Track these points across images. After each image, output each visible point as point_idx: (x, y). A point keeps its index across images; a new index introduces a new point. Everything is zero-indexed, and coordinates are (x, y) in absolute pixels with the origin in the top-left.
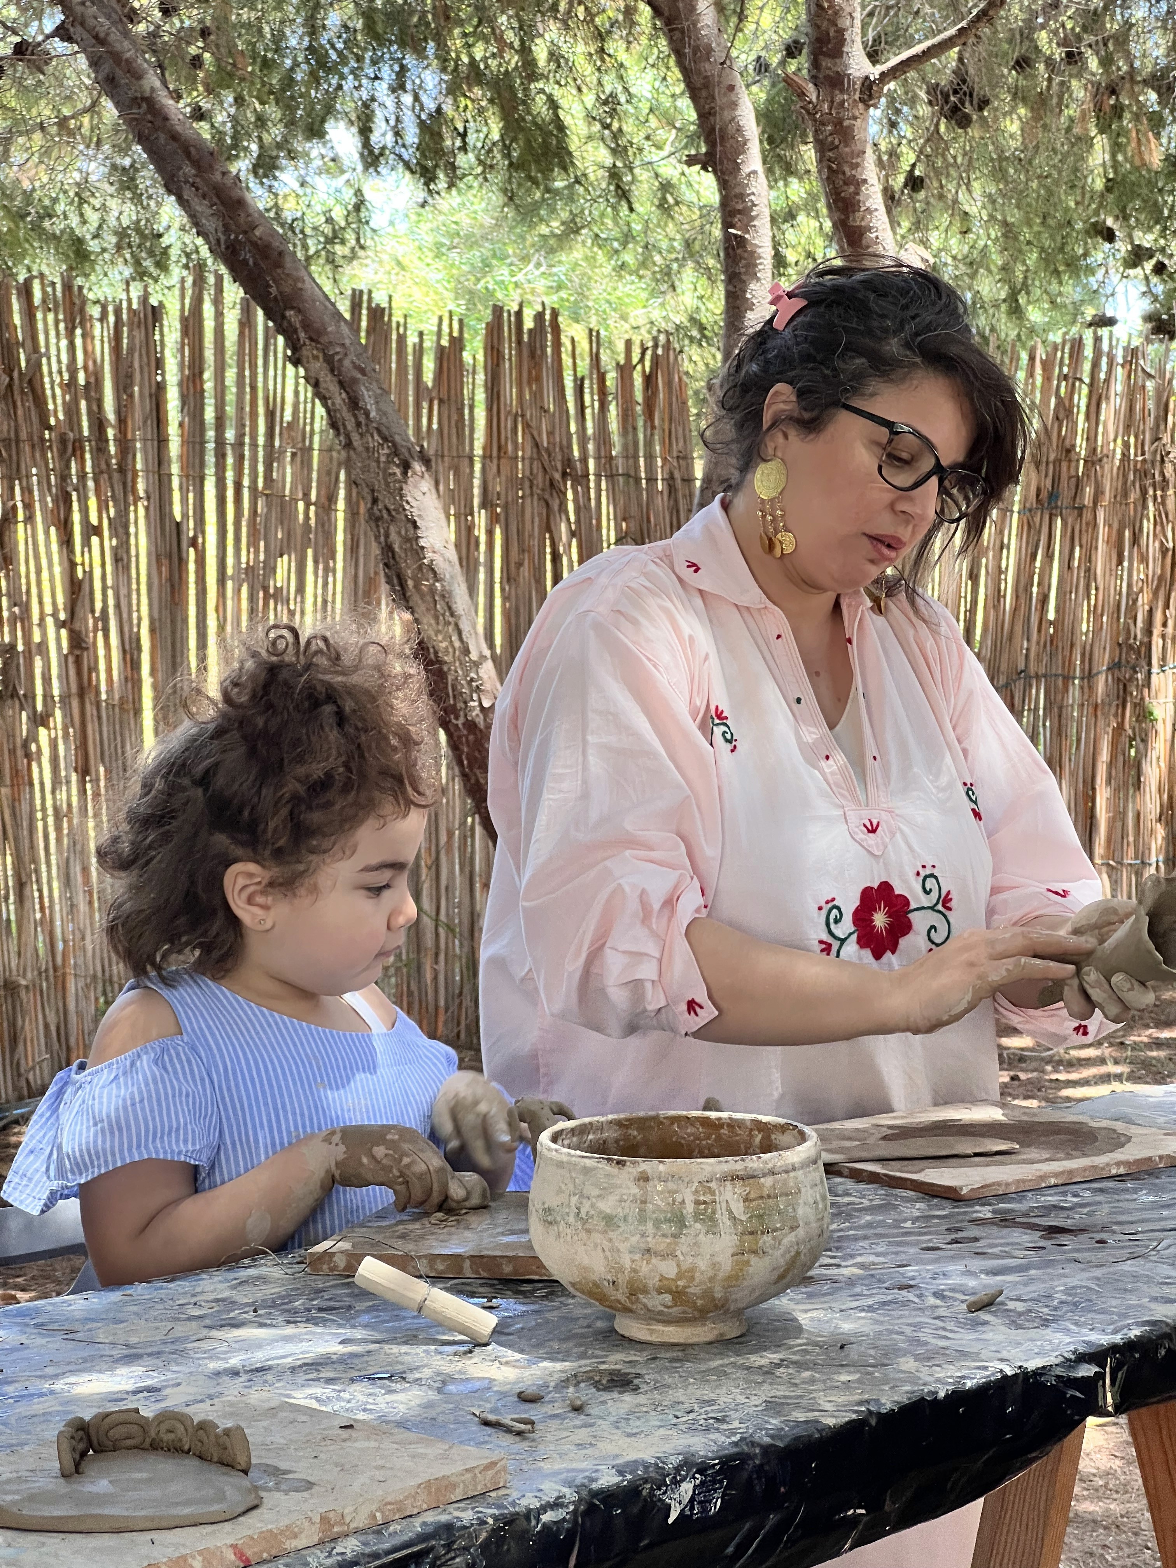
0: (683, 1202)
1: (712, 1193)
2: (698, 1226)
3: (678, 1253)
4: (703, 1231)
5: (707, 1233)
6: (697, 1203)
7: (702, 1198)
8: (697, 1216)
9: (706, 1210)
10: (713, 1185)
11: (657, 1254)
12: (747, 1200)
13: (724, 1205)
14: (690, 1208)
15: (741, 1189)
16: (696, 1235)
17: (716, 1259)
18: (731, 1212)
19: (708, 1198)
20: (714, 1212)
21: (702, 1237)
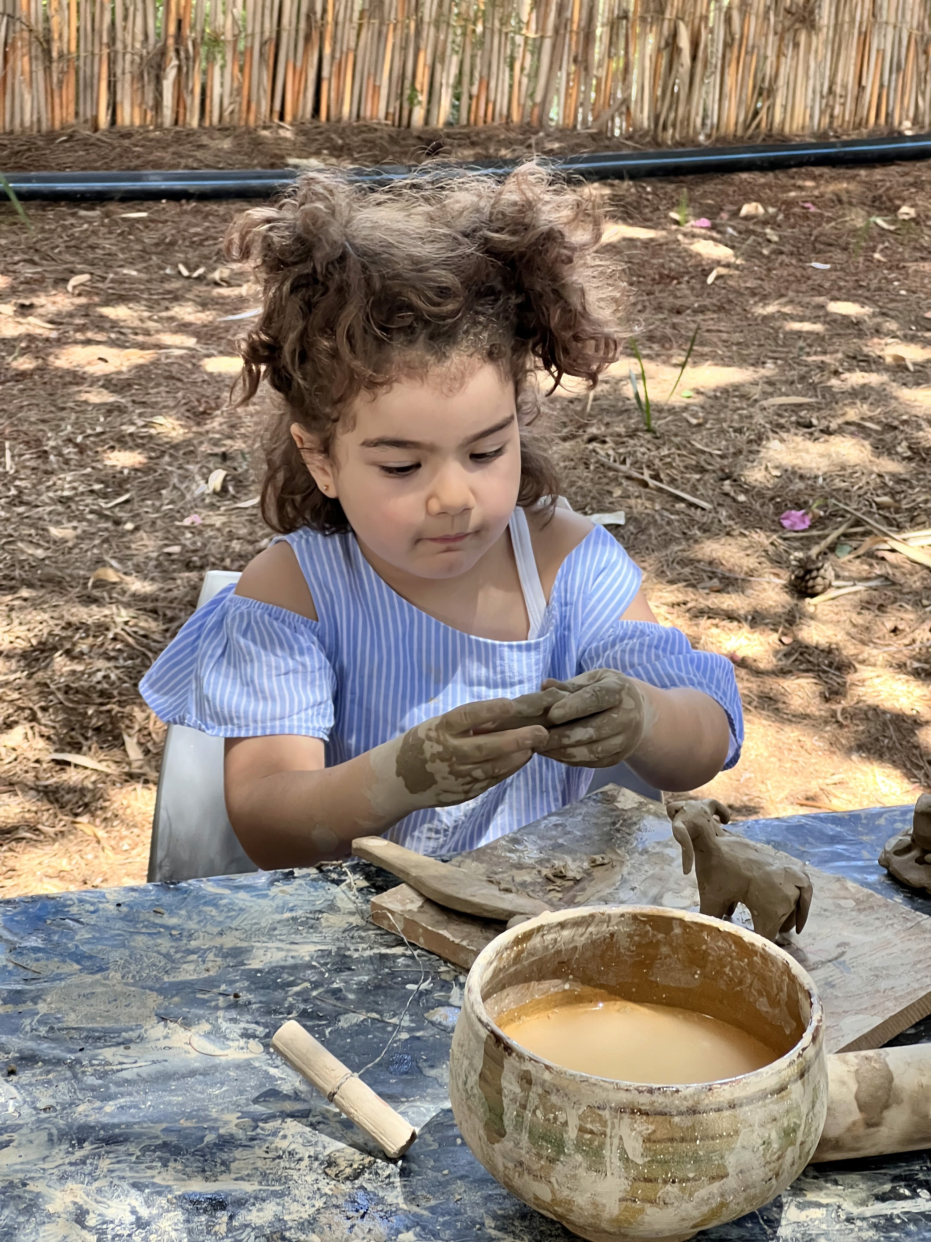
0: (566, 1124)
1: (604, 1124)
2: (579, 1158)
3: (553, 1180)
4: (584, 1165)
5: (589, 1169)
6: (582, 1130)
7: (589, 1126)
8: (579, 1146)
9: (591, 1141)
10: (606, 1114)
11: (529, 1172)
12: (648, 1140)
13: (616, 1141)
14: (572, 1133)
15: (644, 1127)
16: (575, 1167)
17: (598, 1199)
18: (623, 1151)
19: (596, 1127)
20: (601, 1146)
21: (581, 1172)
